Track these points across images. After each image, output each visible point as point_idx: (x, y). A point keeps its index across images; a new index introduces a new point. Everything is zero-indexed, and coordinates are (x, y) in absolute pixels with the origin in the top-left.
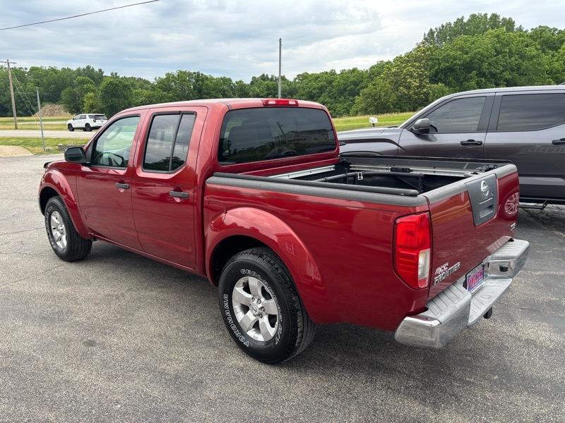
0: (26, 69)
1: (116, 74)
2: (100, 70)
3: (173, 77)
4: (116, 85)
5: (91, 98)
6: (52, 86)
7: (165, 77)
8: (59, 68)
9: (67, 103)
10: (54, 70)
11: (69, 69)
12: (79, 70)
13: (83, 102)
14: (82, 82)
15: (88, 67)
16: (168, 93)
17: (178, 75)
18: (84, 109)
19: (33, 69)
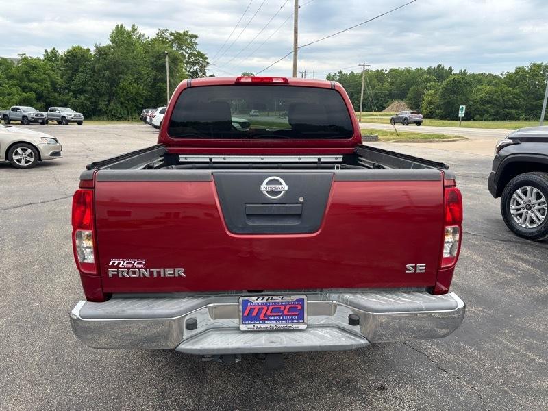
0: (386, 70)
1: (465, 70)
2: (450, 68)
3: (524, 70)
4: (459, 82)
5: (431, 95)
6: (404, 85)
7: (514, 71)
8: (413, 69)
9: (410, 99)
10: (408, 71)
11: (421, 69)
12: (429, 69)
13: (423, 99)
14: (427, 80)
15: (439, 66)
16: (513, 89)
17: (531, 69)
18: (423, 105)
19: (392, 70)
